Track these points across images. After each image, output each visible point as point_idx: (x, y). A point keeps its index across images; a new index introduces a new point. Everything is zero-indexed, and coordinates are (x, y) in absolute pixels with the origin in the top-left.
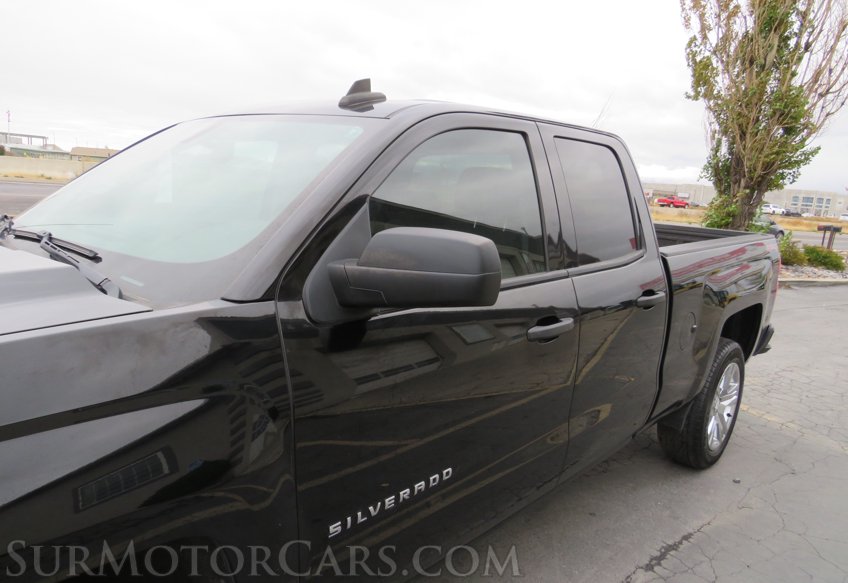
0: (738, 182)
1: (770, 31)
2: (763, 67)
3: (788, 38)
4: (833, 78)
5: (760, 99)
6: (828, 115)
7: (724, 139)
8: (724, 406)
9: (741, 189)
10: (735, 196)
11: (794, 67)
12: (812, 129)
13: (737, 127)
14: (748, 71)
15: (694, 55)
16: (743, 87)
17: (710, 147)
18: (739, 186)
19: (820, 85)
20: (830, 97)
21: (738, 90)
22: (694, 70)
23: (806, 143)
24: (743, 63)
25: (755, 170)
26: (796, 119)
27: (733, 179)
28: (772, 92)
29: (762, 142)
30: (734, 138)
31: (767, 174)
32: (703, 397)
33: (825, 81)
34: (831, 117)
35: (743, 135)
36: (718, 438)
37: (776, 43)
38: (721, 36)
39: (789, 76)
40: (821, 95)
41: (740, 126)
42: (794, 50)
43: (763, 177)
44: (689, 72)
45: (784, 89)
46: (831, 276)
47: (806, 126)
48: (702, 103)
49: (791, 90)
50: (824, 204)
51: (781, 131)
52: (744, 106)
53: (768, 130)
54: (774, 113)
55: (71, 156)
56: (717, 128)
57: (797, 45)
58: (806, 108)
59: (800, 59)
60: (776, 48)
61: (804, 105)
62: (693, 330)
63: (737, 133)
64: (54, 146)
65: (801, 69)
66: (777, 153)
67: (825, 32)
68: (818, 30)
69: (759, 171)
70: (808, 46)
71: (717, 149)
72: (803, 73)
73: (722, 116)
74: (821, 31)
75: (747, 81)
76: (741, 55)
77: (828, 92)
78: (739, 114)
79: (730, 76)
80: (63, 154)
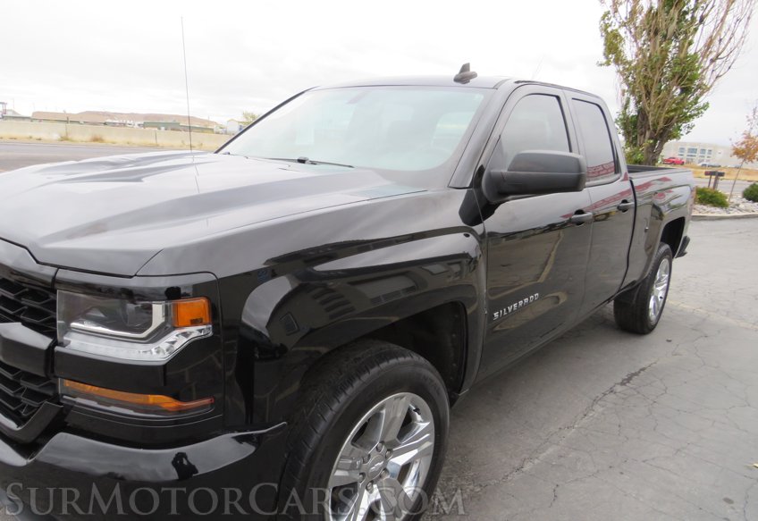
0: (643, 134)
1: (671, 7)
2: (665, 37)
3: (686, 13)
4: (723, 46)
5: (662, 64)
6: (717, 77)
7: (632, 98)
8: (659, 291)
9: (646, 140)
10: (641, 146)
11: (690, 38)
12: (704, 89)
13: (643, 88)
14: (653, 40)
15: (607, 26)
16: (648, 54)
17: (620, 105)
18: (644, 137)
19: (711, 52)
20: (718, 62)
21: (644, 56)
22: (606, 39)
23: (699, 100)
24: (649, 34)
25: (658, 123)
26: (691, 80)
27: (639, 131)
28: (673, 59)
29: (664, 100)
30: (640, 97)
31: (668, 127)
32: (647, 281)
33: (715, 49)
34: (720, 79)
35: (648, 94)
36: (655, 313)
37: (676, 16)
38: (629, 10)
39: (686, 45)
40: (712, 61)
41: (646, 86)
42: (691, 23)
43: (664, 129)
44: (602, 41)
45: (682, 55)
46: (717, 212)
47: (699, 87)
48: (613, 67)
49: (687, 57)
50: (706, 155)
51: (679, 91)
52: (649, 70)
53: (669, 90)
54: (674, 76)
55: (31, 119)
56: (626, 88)
57: (693, 18)
58: (699, 72)
59: (696, 30)
60: (676, 20)
61: (697, 69)
62: (646, 231)
63: (644, 92)
64: (14, 112)
65: (696, 38)
66: (675, 110)
67: (716, 7)
68: (710, 6)
69: (661, 125)
70: (702, 20)
71: (626, 107)
72: (698, 42)
73: (630, 78)
74: (713, 6)
75: (651, 48)
76: (647, 27)
77: (717, 57)
78: (645, 77)
79: (637, 44)
80: (24, 118)
